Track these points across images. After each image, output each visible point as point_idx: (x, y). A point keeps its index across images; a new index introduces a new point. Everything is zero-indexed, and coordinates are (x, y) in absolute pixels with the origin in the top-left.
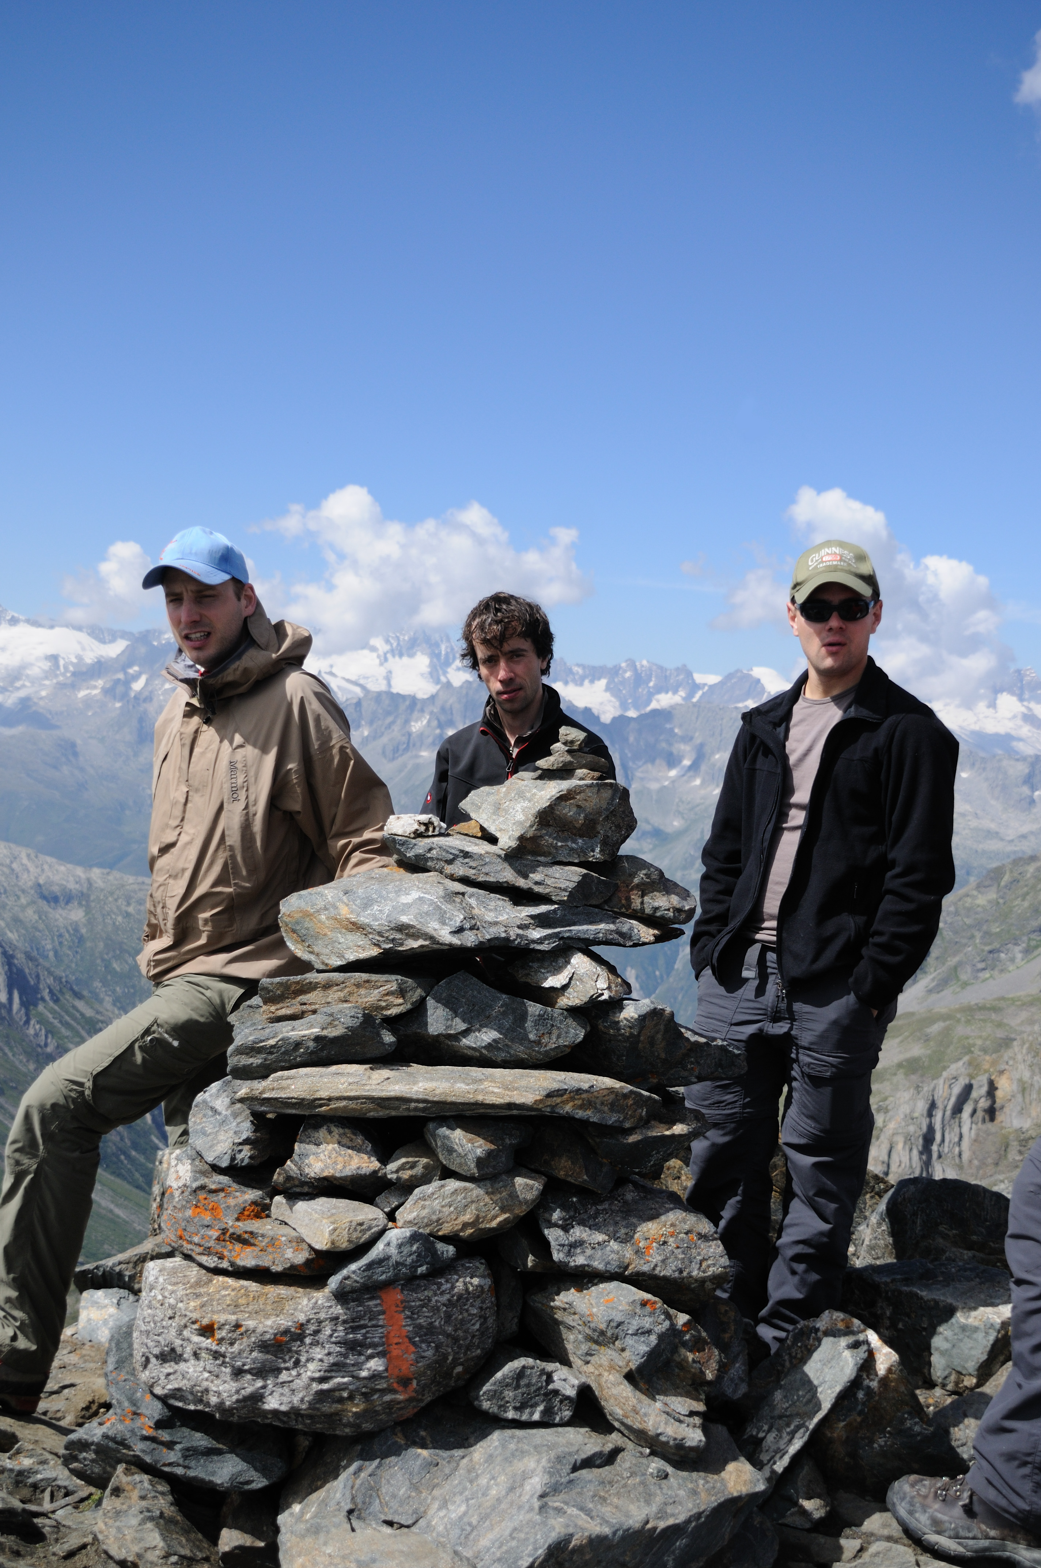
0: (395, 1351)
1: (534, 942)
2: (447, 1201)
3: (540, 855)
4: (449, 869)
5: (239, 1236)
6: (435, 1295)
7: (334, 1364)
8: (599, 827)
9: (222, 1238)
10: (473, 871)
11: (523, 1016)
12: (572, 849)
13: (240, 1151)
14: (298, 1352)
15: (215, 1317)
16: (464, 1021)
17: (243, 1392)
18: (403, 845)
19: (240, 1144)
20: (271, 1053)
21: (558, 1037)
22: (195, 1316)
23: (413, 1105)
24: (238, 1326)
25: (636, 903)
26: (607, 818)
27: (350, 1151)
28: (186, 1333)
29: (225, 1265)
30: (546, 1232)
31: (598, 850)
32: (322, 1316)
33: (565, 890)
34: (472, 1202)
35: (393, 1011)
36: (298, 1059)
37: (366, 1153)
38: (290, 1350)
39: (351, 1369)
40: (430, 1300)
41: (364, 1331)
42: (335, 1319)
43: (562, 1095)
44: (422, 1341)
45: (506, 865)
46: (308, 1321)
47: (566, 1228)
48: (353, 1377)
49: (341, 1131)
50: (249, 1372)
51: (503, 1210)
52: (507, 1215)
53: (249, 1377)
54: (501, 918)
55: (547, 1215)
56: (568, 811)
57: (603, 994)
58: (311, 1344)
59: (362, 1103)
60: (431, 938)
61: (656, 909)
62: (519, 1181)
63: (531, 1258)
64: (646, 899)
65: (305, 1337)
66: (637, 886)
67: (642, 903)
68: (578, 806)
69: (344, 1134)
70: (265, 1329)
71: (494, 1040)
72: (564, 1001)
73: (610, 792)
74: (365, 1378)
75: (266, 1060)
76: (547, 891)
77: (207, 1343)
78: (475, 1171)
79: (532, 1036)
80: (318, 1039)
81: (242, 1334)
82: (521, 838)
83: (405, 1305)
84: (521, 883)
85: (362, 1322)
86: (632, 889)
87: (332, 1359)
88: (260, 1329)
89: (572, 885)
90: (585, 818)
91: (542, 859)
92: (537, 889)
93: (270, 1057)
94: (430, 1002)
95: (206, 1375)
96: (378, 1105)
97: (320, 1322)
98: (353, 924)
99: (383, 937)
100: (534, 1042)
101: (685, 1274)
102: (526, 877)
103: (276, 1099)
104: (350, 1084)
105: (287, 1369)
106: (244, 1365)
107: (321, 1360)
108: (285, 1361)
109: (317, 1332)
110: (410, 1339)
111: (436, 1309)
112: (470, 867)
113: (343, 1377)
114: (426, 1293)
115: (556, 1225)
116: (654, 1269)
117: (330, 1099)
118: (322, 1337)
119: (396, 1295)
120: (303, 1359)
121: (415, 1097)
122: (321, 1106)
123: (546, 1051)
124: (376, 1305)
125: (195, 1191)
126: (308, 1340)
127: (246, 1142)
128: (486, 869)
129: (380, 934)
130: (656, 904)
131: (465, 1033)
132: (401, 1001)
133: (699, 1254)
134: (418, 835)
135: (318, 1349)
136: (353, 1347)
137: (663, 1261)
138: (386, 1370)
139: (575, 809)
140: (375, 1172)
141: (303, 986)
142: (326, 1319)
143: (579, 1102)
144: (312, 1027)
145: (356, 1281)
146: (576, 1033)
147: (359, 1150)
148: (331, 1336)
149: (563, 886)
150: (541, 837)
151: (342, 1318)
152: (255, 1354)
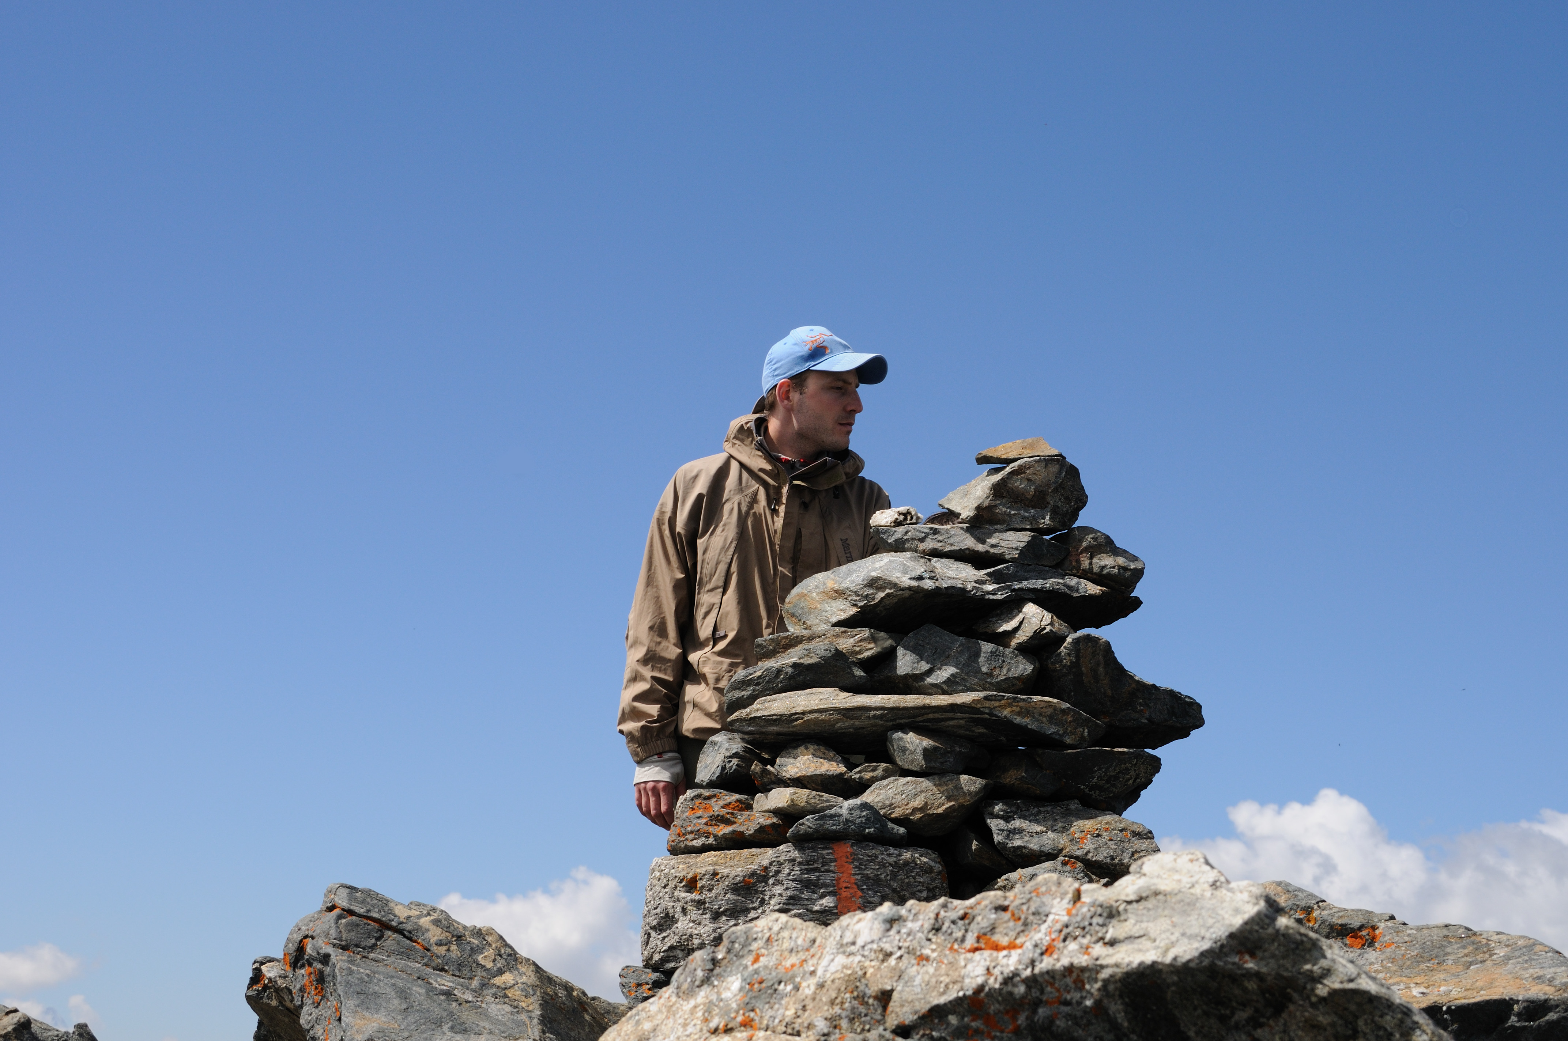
0: (845, 894)
1: (989, 593)
2: (899, 790)
3: (996, 524)
4: (922, 546)
5: (723, 817)
6: (882, 854)
7: (791, 898)
8: (1049, 499)
9: (710, 823)
10: (941, 544)
11: (977, 654)
12: (1024, 517)
14: (763, 892)
15: (698, 871)
16: (928, 663)
18: (885, 533)
20: (758, 684)
21: (1009, 670)
23: (872, 713)
24: (715, 874)
25: (1085, 563)
26: (1056, 490)
27: (822, 760)
30: (989, 821)
31: (1048, 517)
32: (782, 858)
33: (1016, 549)
34: (921, 792)
35: (867, 654)
36: (780, 685)
37: (836, 761)
38: (757, 892)
39: (806, 902)
40: (876, 857)
41: (817, 874)
42: (792, 861)
43: (1000, 700)
44: (869, 889)
45: (968, 535)
46: (771, 863)
47: (1007, 818)
48: (807, 910)
49: (816, 747)
50: (723, 913)
51: (949, 799)
52: (952, 803)
53: (724, 918)
54: (960, 576)
55: (990, 809)
56: (1019, 484)
57: (1045, 629)
58: (773, 884)
59: (830, 715)
60: (895, 585)
61: (1103, 568)
62: (964, 778)
63: (975, 842)
64: (1095, 560)
65: (769, 879)
66: (1086, 550)
68: (1029, 480)
69: (819, 749)
70: (736, 874)
71: (952, 675)
72: (1014, 642)
73: (1057, 466)
74: (817, 911)
75: (754, 690)
76: (1002, 551)
77: (692, 896)
78: (923, 762)
79: (984, 669)
80: (795, 666)
81: (718, 881)
82: (978, 508)
83: (854, 858)
84: (980, 548)
85: (816, 866)
86: (1081, 553)
87: (789, 893)
88: (733, 874)
89: (1023, 545)
90: (1035, 490)
91: (998, 527)
92: (992, 550)
93: (757, 688)
94: (900, 651)
95: (691, 925)
96: (844, 715)
97: (780, 864)
98: (836, 591)
99: (858, 596)
100: (986, 674)
101: (1116, 861)
102: (983, 542)
103: (760, 717)
104: (820, 700)
105: (755, 909)
106: (720, 908)
107: (780, 895)
108: (753, 902)
109: (778, 872)
110: (858, 887)
111: (882, 865)
112: (939, 541)
113: (799, 909)
114: (874, 851)
115: (998, 816)
116: (1087, 854)
117: (804, 713)
118: (781, 876)
119: (847, 848)
120: (767, 898)
121: (873, 705)
123: (997, 682)
124: (828, 854)
126: (771, 881)
127: (735, 755)
128: (951, 541)
129: (856, 593)
130: (1103, 563)
131: (929, 672)
132: (872, 645)
133: (1132, 847)
134: (897, 523)
135: (778, 887)
136: (807, 885)
137: (1096, 849)
138: (836, 907)
139: (1026, 482)
140: (841, 774)
141: (791, 640)
142: (785, 860)
143: (1018, 709)
144: (793, 658)
145: (809, 827)
146: (1024, 667)
147: (830, 760)
148: (789, 874)
149: (1014, 546)
150: (996, 506)
151: (798, 860)
152: (728, 896)
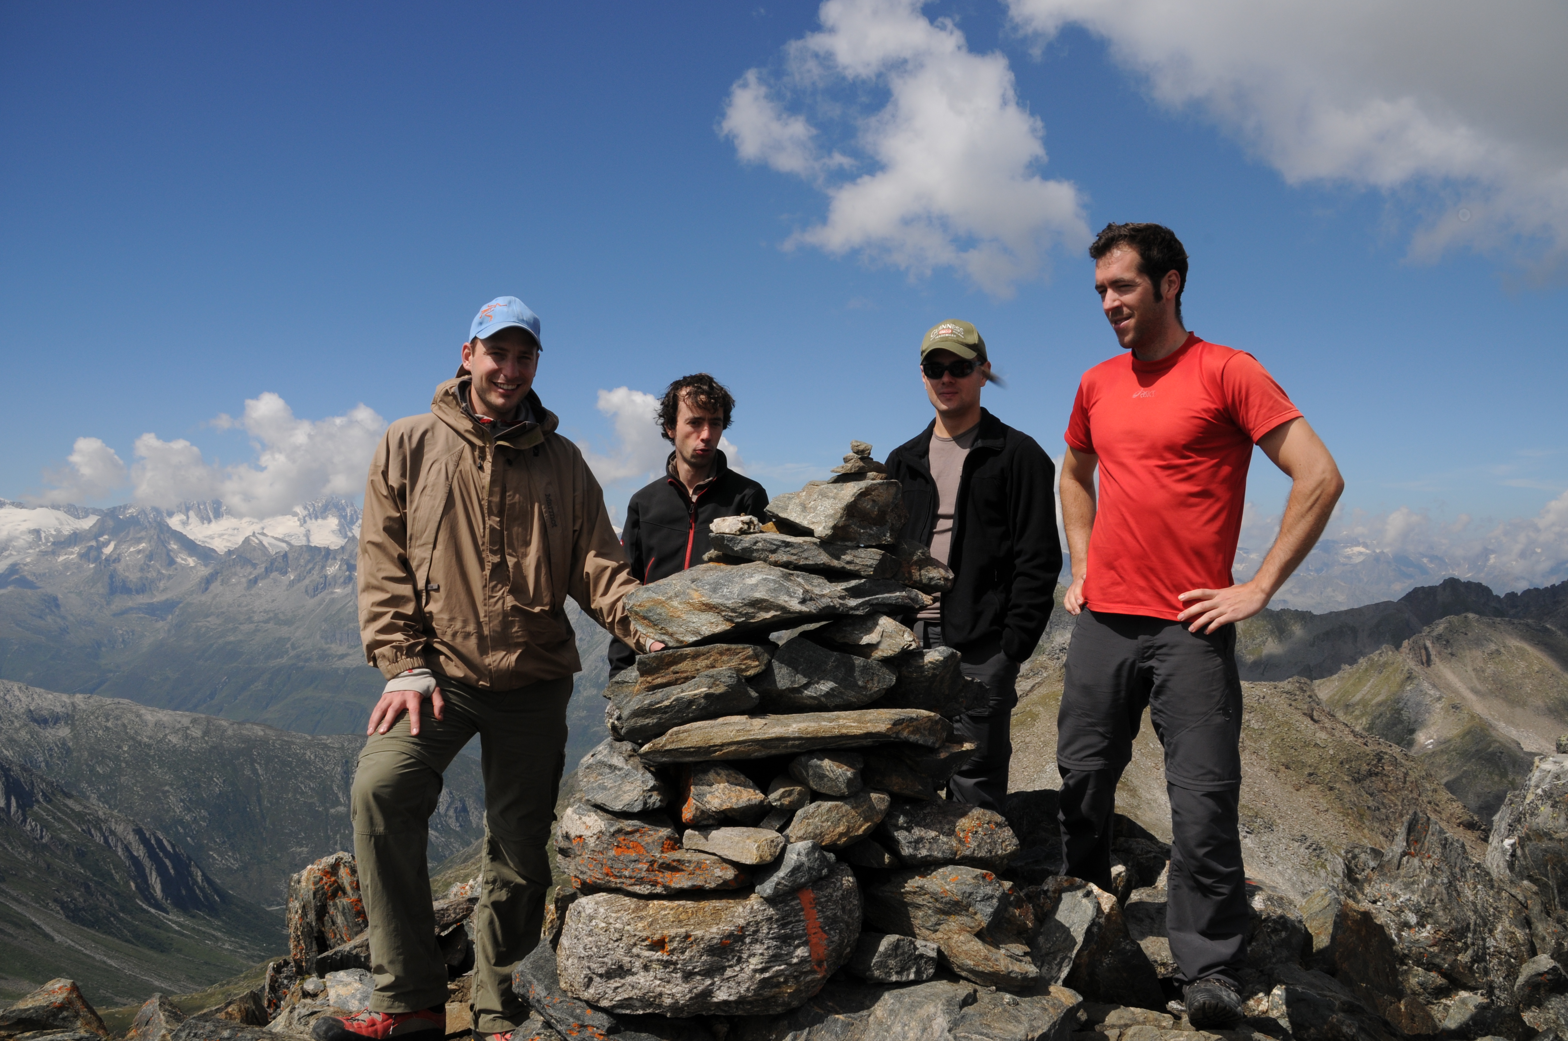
0: (814, 940)
1: (852, 608)
2: (825, 817)
3: (848, 541)
4: (773, 557)
5: (669, 865)
6: (834, 891)
7: (773, 956)
8: (888, 517)
9: (651, 868)
10: (795, 557)
11: (851, 668)
12: (870, 535)
13: (650, 796)
14: (740, 951)
15: (665, 932)
16: (805, 676)
17: (695, 991)
18: (731, 541)
19: (649, 790)
20: (666, 713)
21: (879, 682)
22: (645, 934)
23: (790, 743)
24: (687, 936)
25: (916, 575)
26: (892, 510)
27: (738, 788)
28: (635, 950)
29: (659, 890)
30: (896, 834)
31: (888, 535)
32: (759, 918)
33: (871, 566)
34: (843, 816)
35: (751, 672)
36: (691, 715)
37: (751, 787)
38: (733, 950)
39: (786, 958)
40: (832, 896)
41: (790, 926)
42: (769, 919)
43: (901, 724)
44: (830, 929)
45: (821, 550)
46: (748, 924)
47: (909, 829)
48: (786, 964)
49: (727, 772)
50: (698, 973)
51: (866, 820)
52: (869, 824)
53: (698, 978)
54: (825, 592)
55: (893, 821)
56: (867, 505)
57: (911, 645)
58: (751, 943)
59: (749, 746)
60: (783, 609)
61: (931, 579)
62: (874, 796)
63: (887, 856)
64: (923, 572)
65: (745, 938)
66: (916, 563)
67: (920, 575)
68: (874, 501)
69: (730, 774)
70: (712, 936)
71: (831, 689)
72: (878, 654)
73: (895, 489)
74: (796, 964)
75: (660, 719)
76: (857, 568)
77: (658, 955)
78: (846, 790)
79: (860, 683)
80: (707, 696)
81: (692, 943)
82: (835, 527)
83: (817, 902)
84: (835, 563)
85: (790, 919)
86: (912, 565)
87: (771, 952)
88: (708, 936)
89: (875, 562)
90: (879, 510)
91: (849, 544)
92: (848, 567)
93: (664, 716)
94: (775, 664)
95: (658, 982)
96: (762, 746)
97: (757, 923)
98: (706, 605)
99: (736, 612)
100: (862, 687)
101: (993, 854)
102: (838, 558)
103: (677, 749)
104: (738, 731)
105: (731, 966)
106: (694, 968)
107: (762, 954)
108: (729, 961)
109: (756, 932)
110: (822, 928)
111: (836, 902)
112: (792, 554)
113: (780, 965)
114: (828, 890)
115: (902, 828)
116: (973, 853)
117: (723, 745)
118: (760, 935)
119: (809, 895)
120: (745, 956)
121: (792, 736)
122: (715, 751)
123: (871, 695)
124: (797, 904)
125: (613, 835)
126: (748, 940)
127: (653, 789)
128: (805, 555)
129: (733, 610)
130: (931, 575)
131: (806, 686)
132: (757, 663)
133: (999, 838)
134: (742, 532)
135: (758, 946)
136: (784, 940)
137: (978, 846)
138: (810, 955)
139: (871, 503)
140: (762, 802)
141: (675, 657)
142: (763, 920)
143: (911, 729)
144: (698, 687)
145: (785, 885)
146: (890, 679)
147: (745, 786)
148: (768, 933)
149: (869, 564)
150: (849, 526)
151: (775, 917)
152: (704, 958)
